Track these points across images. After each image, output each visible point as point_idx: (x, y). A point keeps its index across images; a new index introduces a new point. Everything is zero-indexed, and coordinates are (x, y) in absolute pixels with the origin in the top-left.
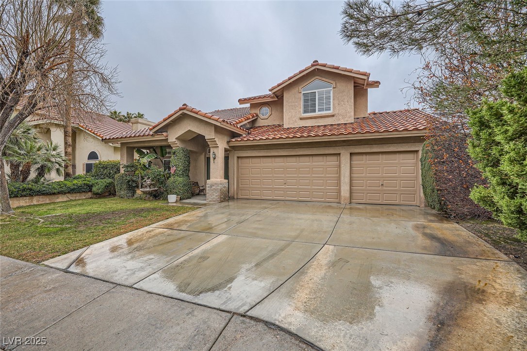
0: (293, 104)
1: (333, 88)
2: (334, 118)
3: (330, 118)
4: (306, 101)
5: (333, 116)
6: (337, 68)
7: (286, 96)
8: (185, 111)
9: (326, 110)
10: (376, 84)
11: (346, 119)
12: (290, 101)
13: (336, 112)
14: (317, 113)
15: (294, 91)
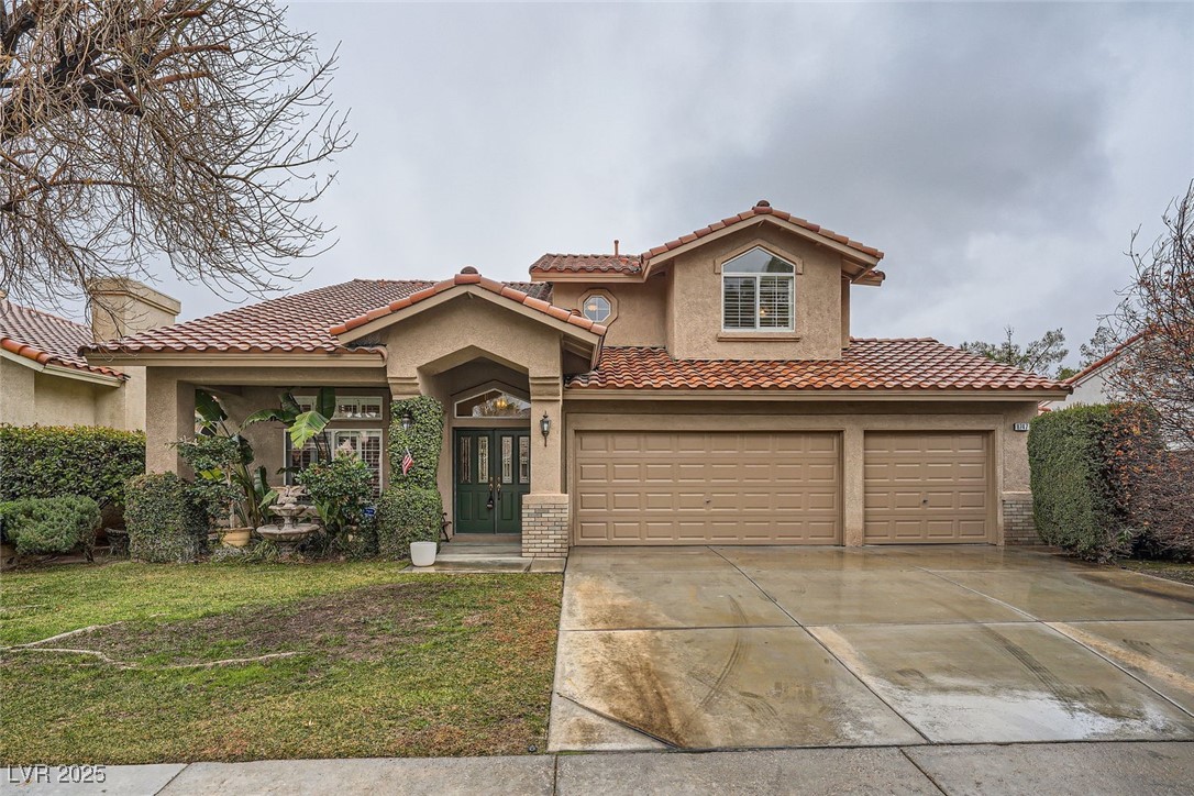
0: (699, 300)
1: (797, 274)
2: (799, 346)
3: (789, 345)
4: (730, 295)
5: (797, 340)
6: (815, 229)
7: (680, 278)
8: (474, 290)
9: (780, 324)
10: (876, 278)
11: (825, 350)
12: (693, 290)
13: (804, 332)
14: (759, 331)
15: (703, 267)
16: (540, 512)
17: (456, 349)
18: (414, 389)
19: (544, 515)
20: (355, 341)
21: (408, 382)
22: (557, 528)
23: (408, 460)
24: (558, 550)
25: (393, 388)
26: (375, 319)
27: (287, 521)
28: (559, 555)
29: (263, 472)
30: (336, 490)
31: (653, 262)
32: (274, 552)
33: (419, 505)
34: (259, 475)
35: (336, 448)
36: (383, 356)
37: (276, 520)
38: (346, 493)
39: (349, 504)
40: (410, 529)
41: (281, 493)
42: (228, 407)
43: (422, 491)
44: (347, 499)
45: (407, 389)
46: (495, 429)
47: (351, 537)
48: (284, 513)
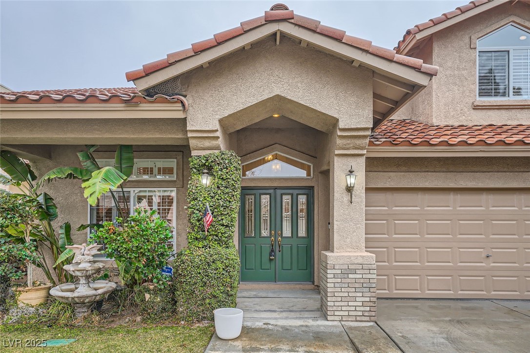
0: (456, 72)
14: (513, 99)
16: (347, 272)
17: (260, 99)
18: (214, 143)
19: (350, 276)
20: (154, 87)
21: (208, 135)
22: (365, 290)
23: (209, 218)
24: (366, 314)
25: (192, 143)
26: (177, 62)
27: (82, 281)
28: (367, 319)
29: (68, 228)
30: (133, 252)
31: (419, 36)
32: (68, 314)
33: (219, 265)
34: (63, 231)
35: (134, 205)
36: (183, 105)
37: (72, 279)
38: (143, 254)
39: (147, 265)
40: (210, 291)
41: (77, 252)
42: (38, 169)
43: (222, 250)
44: (144, 260)
45: (207, 143)
46: (275, 188)
47: (147, 296)
48: (78, 274)
